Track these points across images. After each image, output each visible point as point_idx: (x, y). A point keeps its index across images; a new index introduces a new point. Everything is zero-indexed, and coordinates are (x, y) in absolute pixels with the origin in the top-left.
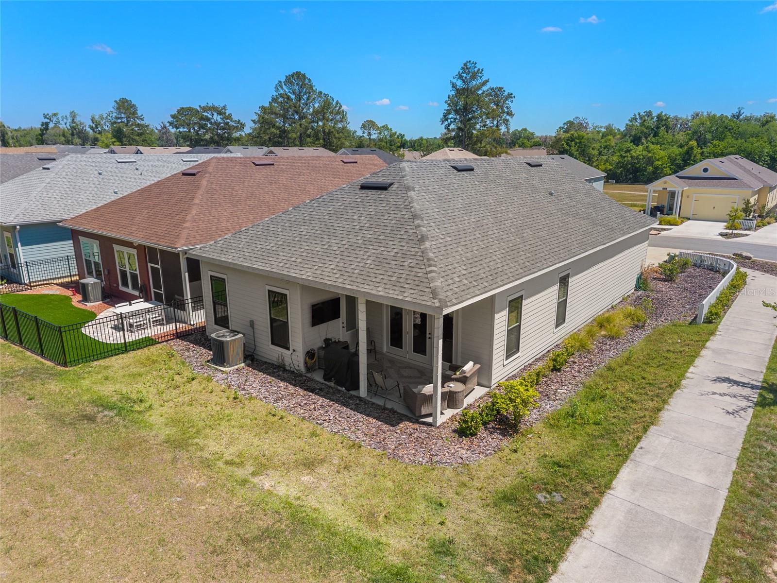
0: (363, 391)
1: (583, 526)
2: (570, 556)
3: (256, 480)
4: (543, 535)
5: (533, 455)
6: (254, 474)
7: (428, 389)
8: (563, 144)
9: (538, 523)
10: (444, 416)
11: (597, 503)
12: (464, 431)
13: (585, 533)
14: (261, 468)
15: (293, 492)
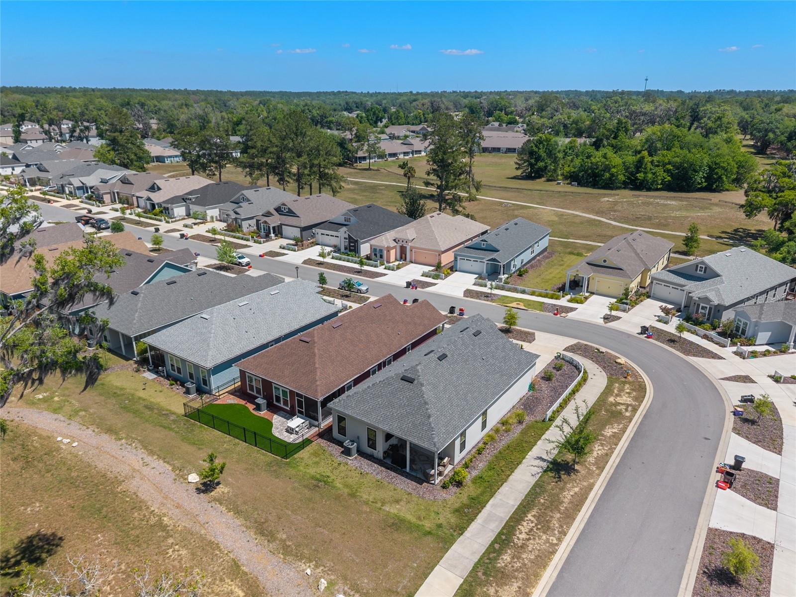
0: (408, 469)
1: (475, 518)
2: (470, 526)
3: (383, 508)
4: (465, 521)
5: (466, 495)
6: (382, 506)
7: (432, 472)
8: (532, 147)
9: (464, 518)
10: (438, 480)
11: (480, 511)
12: (444, 487)
13: (475, 520)
14: (383, 504)
15: (396, 512)
